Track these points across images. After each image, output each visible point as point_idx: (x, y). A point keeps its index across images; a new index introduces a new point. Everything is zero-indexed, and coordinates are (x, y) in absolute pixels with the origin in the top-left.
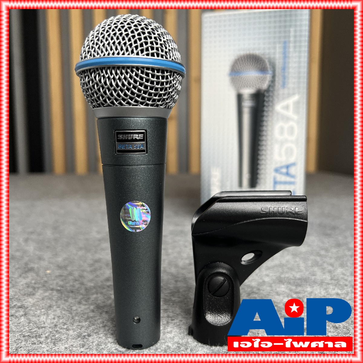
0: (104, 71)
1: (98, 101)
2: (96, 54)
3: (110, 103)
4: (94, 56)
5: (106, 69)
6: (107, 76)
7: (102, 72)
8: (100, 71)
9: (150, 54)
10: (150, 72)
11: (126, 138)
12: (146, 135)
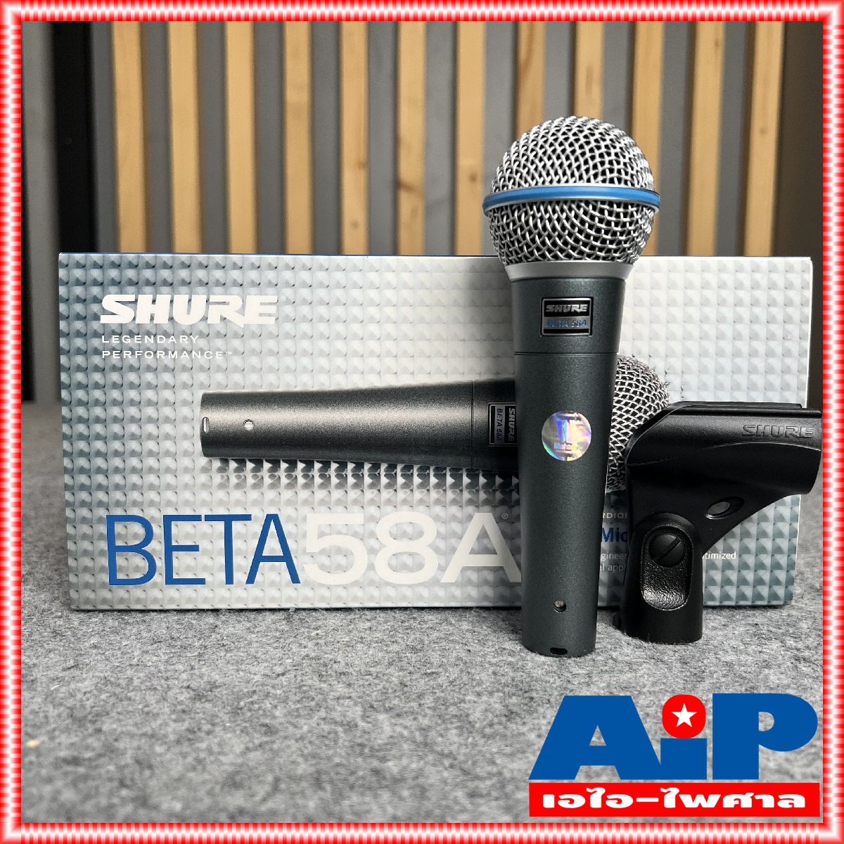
0: (535, 208)
1: (519, 254)
2: (522, 183)
3: (539, 255)
4: (519, 185)
5: (538, 204)
6: (539, 215)
7: (532, 209)
8: (528, 208)
9: (608, 181)
10: (606, 207)
11: (560, 311)
12: (592, 307)
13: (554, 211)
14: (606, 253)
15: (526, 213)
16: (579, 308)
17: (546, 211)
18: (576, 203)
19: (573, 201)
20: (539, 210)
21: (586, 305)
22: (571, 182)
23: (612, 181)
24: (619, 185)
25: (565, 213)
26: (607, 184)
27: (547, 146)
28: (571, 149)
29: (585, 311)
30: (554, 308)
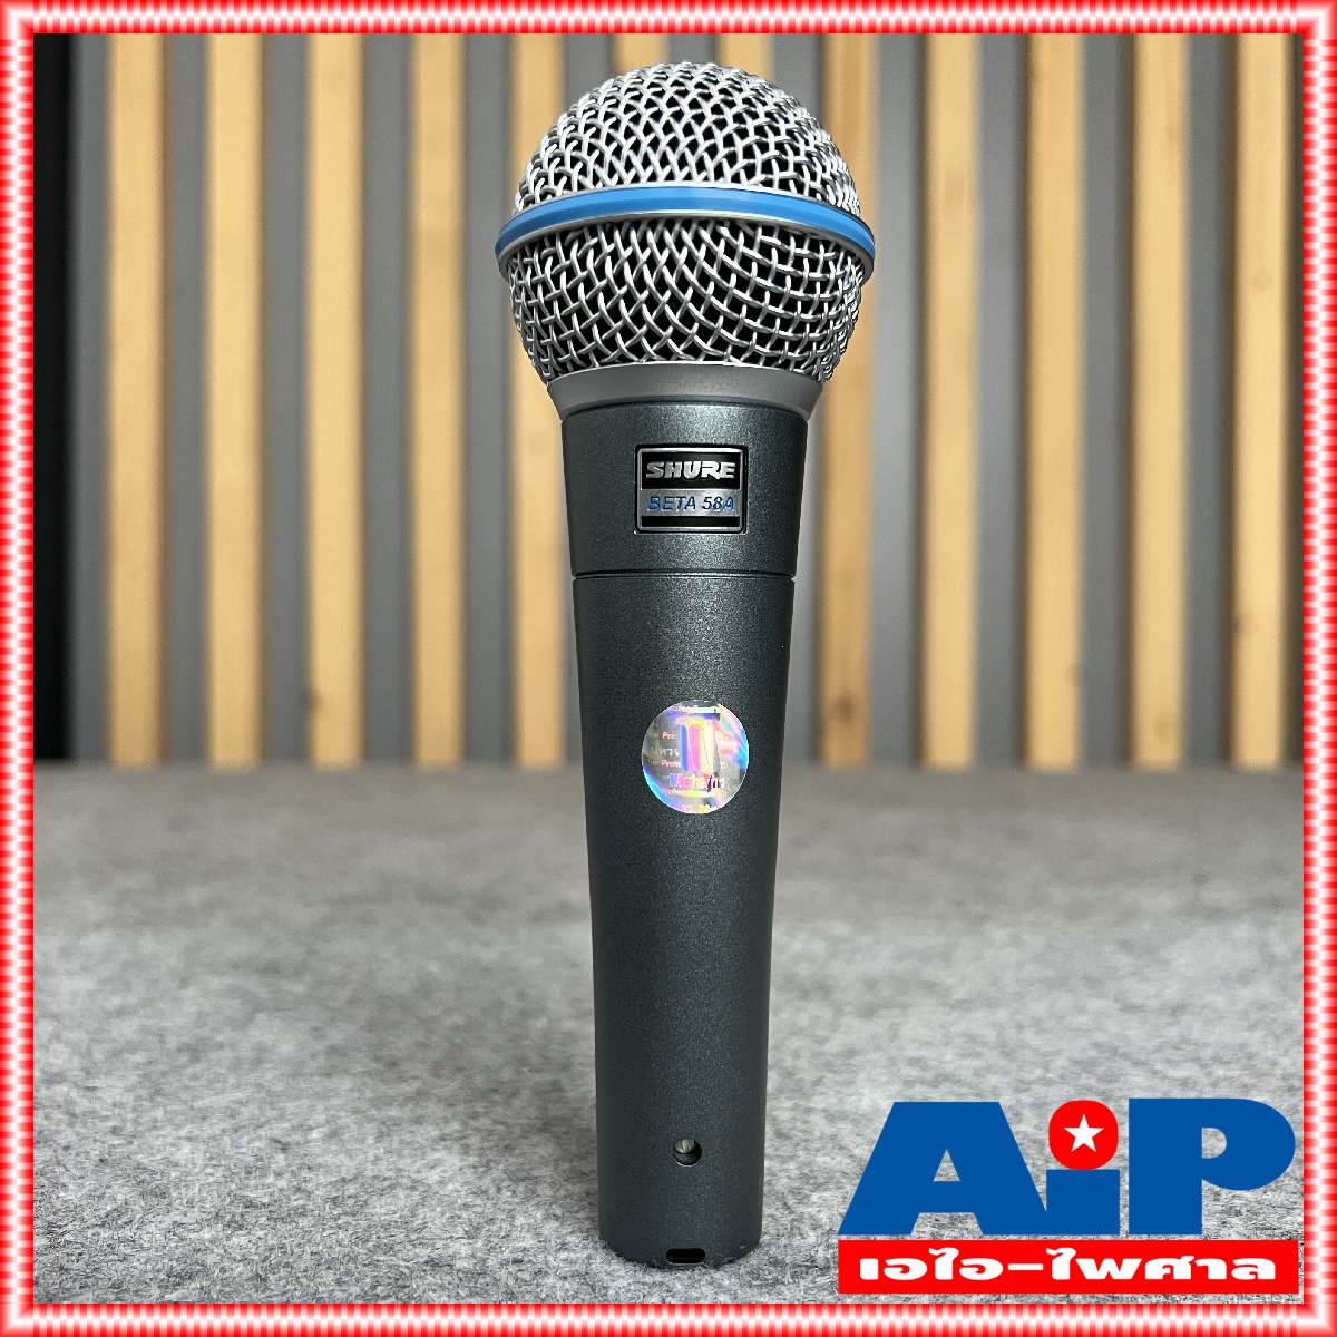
1: (582, 346)
2: (587, 182)
3: (629, 348)
4: (581, 188)
5: (625, 228)
6: (627, 253)
7: (610, 240)
8: (603, 236)
9: (776, 184)
10: (774, 240)
11: (678, 475)
12: (745, 467)
13: (662, 245)
15: (598, 248)
16: (718, 471)
17: (644, 244)
18: (710, 227)
19: (704, 223)
20: (626, 243)
21: (733, 465)
22: (698, 179)
23: (784, 184)
24: (799, 196)
25: (685, 250)
26: (775, 190)
27: (641, 105)
28: (694, 112)
29: (731, 476)
30: (663, 468)
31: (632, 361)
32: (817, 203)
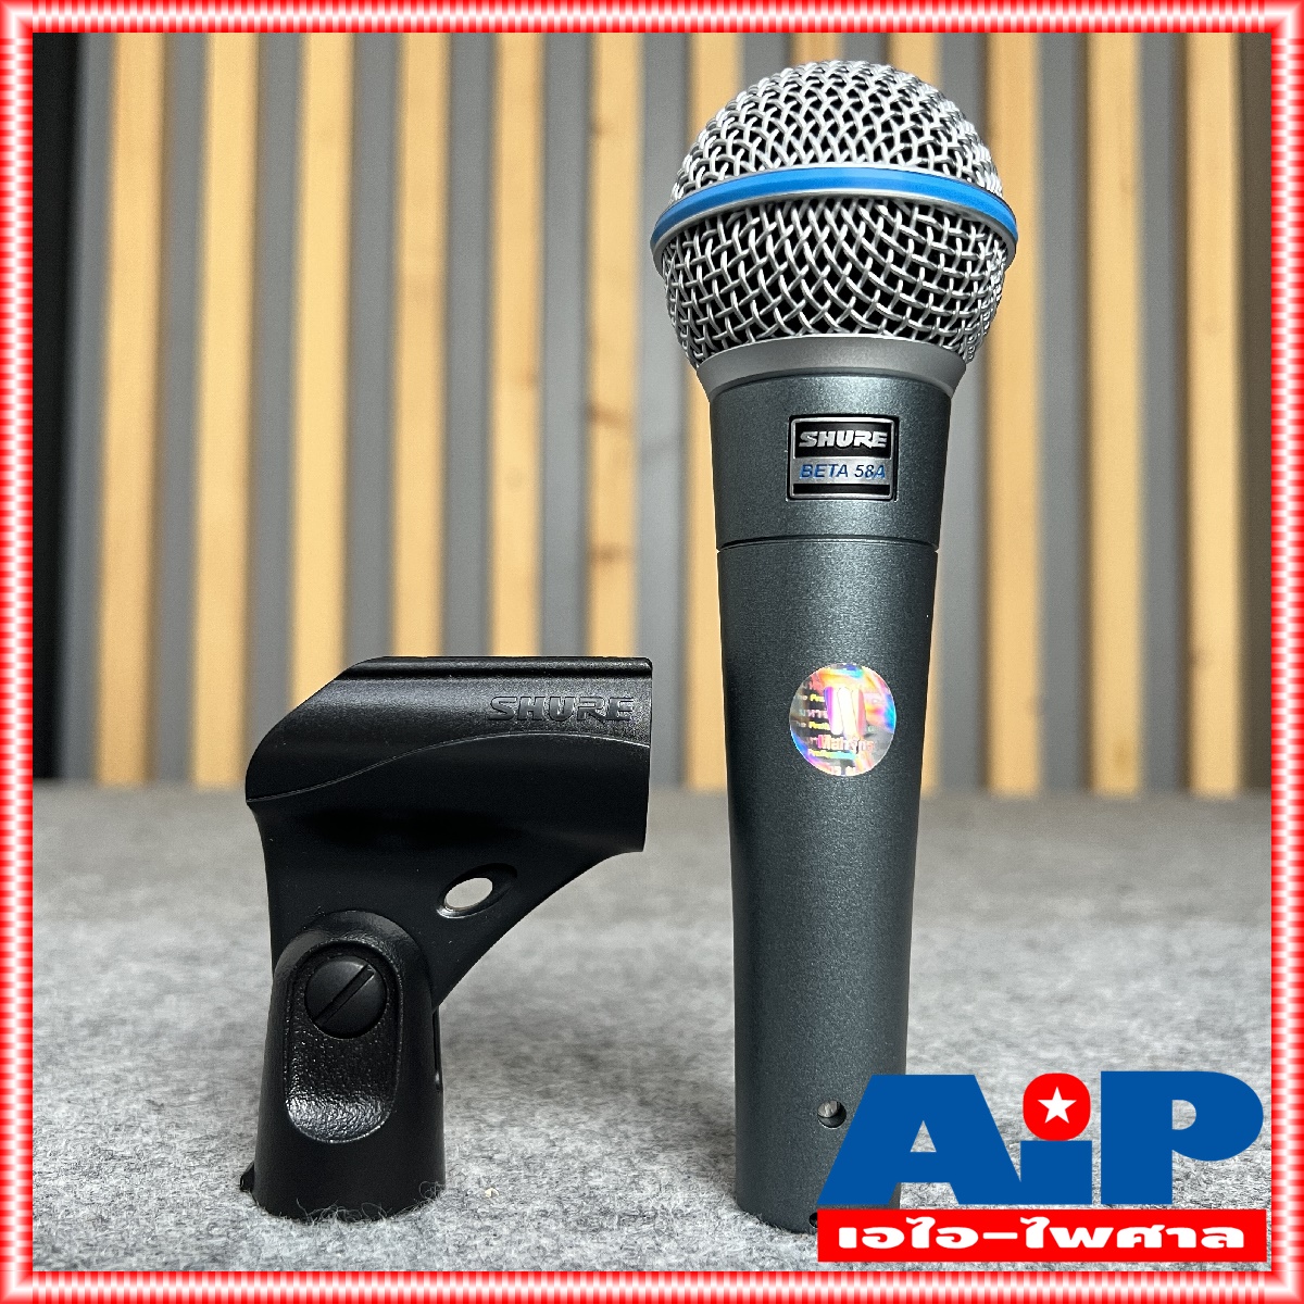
7: (772, 219)
8: (764, 216)
9: (932, 166)
10: (929, 219)
11: (831, 444)
12: (896, 438)
13: (822, 222)
14: (924, 323)
15: (759, 228)
16: (871, 440)
17: (805, 222)
18: (870, 205)
19: (863, 201)
20: (788, 222)
21: (885, 434)
22: (858, 162)
23: (938, 167)
24: (952, 177)
25: (844, 227)
26: (931, 171)
27: (801, 96)
28: (853, 100)
29: (883, 445)
30: (817, 437)
31: (788, 335)
32: (969, 184)
